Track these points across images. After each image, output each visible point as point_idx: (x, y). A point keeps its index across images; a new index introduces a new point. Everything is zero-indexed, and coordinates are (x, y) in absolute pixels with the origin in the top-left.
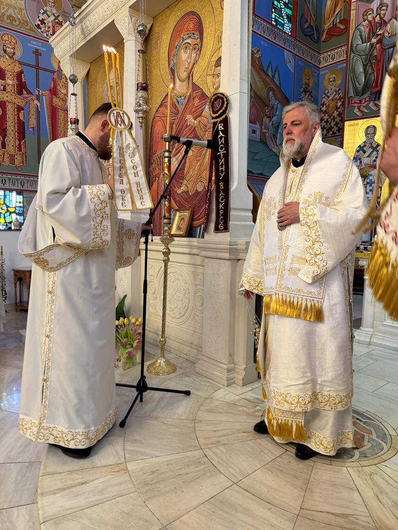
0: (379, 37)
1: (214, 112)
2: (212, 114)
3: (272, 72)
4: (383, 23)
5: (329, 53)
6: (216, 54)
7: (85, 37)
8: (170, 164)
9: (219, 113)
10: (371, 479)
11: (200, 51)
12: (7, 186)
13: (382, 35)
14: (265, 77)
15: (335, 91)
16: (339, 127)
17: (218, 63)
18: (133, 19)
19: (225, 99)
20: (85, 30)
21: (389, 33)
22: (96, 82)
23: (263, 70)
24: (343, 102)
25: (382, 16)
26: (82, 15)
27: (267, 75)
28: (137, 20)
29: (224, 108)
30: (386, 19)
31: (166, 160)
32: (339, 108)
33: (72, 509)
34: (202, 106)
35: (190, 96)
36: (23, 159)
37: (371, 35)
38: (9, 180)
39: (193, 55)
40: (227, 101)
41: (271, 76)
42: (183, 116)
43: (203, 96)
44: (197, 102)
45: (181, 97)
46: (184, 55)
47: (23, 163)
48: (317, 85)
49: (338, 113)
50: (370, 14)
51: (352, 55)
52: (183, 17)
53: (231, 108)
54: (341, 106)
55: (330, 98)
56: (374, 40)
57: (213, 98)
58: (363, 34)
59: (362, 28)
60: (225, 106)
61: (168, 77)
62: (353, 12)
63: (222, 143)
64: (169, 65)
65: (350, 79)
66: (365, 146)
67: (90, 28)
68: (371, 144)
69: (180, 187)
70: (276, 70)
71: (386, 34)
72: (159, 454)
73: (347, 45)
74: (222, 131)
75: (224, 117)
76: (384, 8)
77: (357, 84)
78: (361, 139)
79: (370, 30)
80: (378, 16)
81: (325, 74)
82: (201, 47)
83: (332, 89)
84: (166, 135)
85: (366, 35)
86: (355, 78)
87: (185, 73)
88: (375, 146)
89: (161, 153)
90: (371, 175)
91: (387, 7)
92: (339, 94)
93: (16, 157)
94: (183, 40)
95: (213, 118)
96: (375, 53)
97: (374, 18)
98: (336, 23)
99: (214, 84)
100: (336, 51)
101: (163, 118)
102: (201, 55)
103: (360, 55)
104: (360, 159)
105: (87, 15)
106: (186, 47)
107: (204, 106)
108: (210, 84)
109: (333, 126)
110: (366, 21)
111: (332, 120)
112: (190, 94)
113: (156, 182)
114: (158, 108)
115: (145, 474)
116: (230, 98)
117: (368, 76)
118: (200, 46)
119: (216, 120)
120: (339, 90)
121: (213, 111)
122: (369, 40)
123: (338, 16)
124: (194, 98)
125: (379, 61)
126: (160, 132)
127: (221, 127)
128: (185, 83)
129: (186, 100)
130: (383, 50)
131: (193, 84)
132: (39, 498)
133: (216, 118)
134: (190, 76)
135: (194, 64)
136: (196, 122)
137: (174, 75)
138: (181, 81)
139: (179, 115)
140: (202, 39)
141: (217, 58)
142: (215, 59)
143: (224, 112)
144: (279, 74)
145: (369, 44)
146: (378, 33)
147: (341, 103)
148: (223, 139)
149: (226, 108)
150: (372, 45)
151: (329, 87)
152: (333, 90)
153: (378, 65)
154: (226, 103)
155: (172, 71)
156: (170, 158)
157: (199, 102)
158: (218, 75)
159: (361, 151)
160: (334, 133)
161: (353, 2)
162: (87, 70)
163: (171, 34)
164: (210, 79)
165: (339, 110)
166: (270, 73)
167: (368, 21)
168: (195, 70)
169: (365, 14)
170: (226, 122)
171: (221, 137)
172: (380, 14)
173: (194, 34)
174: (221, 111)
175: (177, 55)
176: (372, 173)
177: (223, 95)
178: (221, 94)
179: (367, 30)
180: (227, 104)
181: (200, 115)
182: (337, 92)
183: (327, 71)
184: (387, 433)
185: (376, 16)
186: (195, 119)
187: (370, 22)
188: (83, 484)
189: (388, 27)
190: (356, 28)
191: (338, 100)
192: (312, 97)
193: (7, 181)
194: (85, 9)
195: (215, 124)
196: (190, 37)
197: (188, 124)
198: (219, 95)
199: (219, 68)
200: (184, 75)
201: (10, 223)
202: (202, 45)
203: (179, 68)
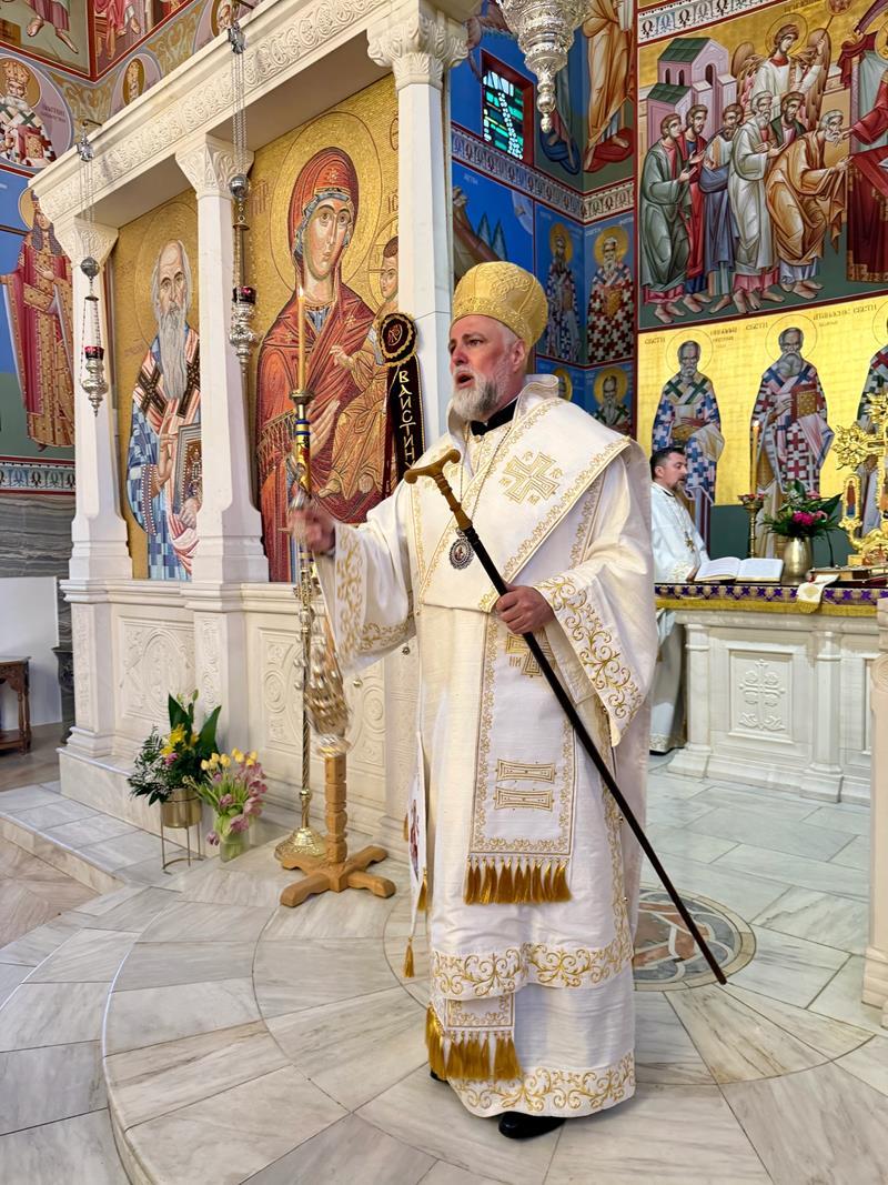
0: (695, 169)
1: (390, 349)
2: (385, 352)
3: (489, 235)
4: (700, 144)
5: (601, 195)
6: (385, 232)
7: (111, 182)
8: (308, 446)
9: (399, 351)
10: (705, 1005)
11: (354, 225)
13: (700, 165)
14: (475, 246)
15: (617, 269)
16: (628, 343)
17: (392, 248)
18: (215, 155)
19: (409, 326)
20: (111, 169)
21: (712, 163)
22: (134, 268)
23: (471, 232)
24: (632, 292)
25: (698, 130)
26: (104, 140)
27: (481, 241)
28: (222, 158)
29: (407, 343)
30: (705, 135)
31: (301, 438)
32: (626, 304)
33: (176, 1102)
34: (361, 331)
35: (337, 308)
37: (679, 164)
39: (341, 231)
40: (413, 328)
41: (488, 243)
42: (324, 346)
43: (363, 311)
44: (351, 321)
45: (317, 309)
46: (321, 230)
48: (580, 258)
49: (624, 314)
50: (675, 125)
51: (646, 203)
52: (317, 156)
53: (421, 341)
54: (629, 299)
55: (608, 284)
56: (685, 176)
57: (387, 322)
58: (664, 163)
59: (661, 151)
60: (409, 338)
61: (290, 270)
62: (642, 121)
63: (407, 408)
64: (291, 246)
65: (644, 250)
66: (679, 382)
67: (122, 166)
68: (691, 377)
69: (325, 484)
70: (496, 232)
71: (707, 165)
72: (323, 1000)
73: (634, 179)
74: (405, 384)
75: (408, 358)
76: (700, 114)
77: (658, 261)
78: (671, 368)
79: (675, 156)
80: (690, 130)
81: (594, 237)
82: (355, 217)
83: (610, 266)
84: (298, 391)
85: (670, 165)
86: (653, 248)
87: (325, 263)
88: (698, 382)
89: (280, 418)
90: (695, 440)
91: (706, 112)
92: (625, 276)
94: (319, 201)
95: (388, 360)
96: (689, 201)
97: (682, 133)
98: (611, 137)
99: (383, 289)
100: (614, 190)
101: (282, 349)
102: (356, 232)
103: (660, 204)
104: (671, 408)
105: (115, 140)
106: (325, 215)
107: (365, 332)
108: (376, 289)
109: (615, 340)
110: (668, 139)
111: (613, 327)
112: (337, 304)
113: (273, 475)
114: (272, 328)
115: (302, 1034)
116: (419, 323)
117: (677, 244)
118: (352, 214)
119: (393, 364)
120: (625, 267)
121: (386, 346)
122: (676, 175)
123: (615, 123)
124: (345, 314)
125: (697, 216)
126: (278, 376)
127: (403, 378)
128: (326, 282)
129: (329, 316)
130: (702, 194)
131: (343, 286)
132: (111, 1092)
133: (394, 360)
134: (335, 269)
135: (342, 247)
136: (351, 359)
137: (302, 266)
138: (316, 277)
139: (316, 345)
140: (355, 200)
141: (387, 240)
142: (383, 240)
143: (409, 349)
144: (503, 240)
145: (675, 182)
146: (692, 162)
147: (629, 294)
148: (409, 400)
149: (412, 342)
150: (681, 184)
151: (605, 262)
152: (612, 268)
153: (695, 224)
154: (411, 332)
155: (298, 258)
156: (307, 434)
157: (355, 322)
158: (393, 273)
159: (672, 393)
160: (618, 355)
161: (641, 101)
162: (113, 242)
163: (293, 186)
164: (374, 278)
165: (626, 308)
166: (485, 237)
167: (671, 138)
168: (344, 260)
169: (665, 123)
170: (412, 368)
171: (405, 397)
172: (693, 126)
173: (339, 190)
174: (403, 348)
175: (306, 227)
176: (696, 435)
177: (406, 318)
178: (401, 315)
179: (671, 154)
180: (414, 336)
181: (358, 347)
182: (621, 272)
183: (599, 230)
184: (734, 930)
185: (686, 130)
186: (349, 354)
187: (675, 140)
188: (189, 1061)
189: (711, 151)
190: (649, 151)
191: (624, 287)
192: (572, 282)
194: (111, 127)
195: (392, 371)
196: (331, 196)
197: (336, 363)
198: (398, 317)
199: (392, 258)
200: (323, 267)
202: (356, 213)
203: (312, 253)
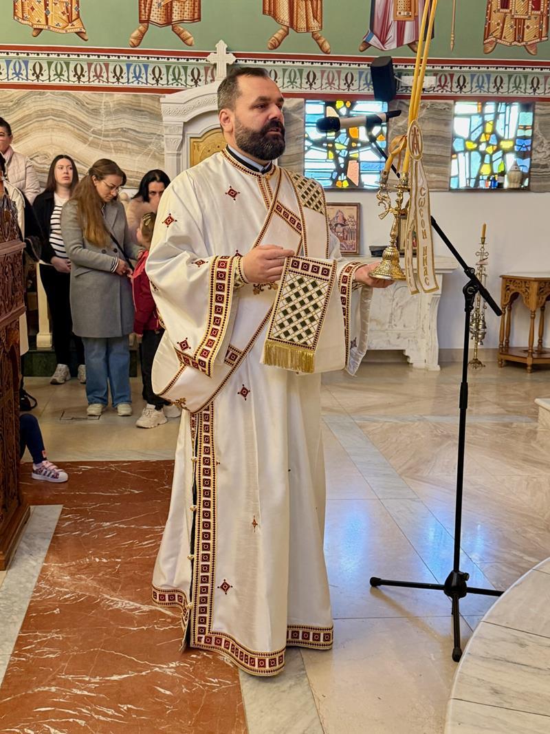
12: (504, 92)
36: (541, 27)
38: (510, 77)
47: (540, 37)
93: (527, 23)
193: (506, 80)
201: (502, 174)
